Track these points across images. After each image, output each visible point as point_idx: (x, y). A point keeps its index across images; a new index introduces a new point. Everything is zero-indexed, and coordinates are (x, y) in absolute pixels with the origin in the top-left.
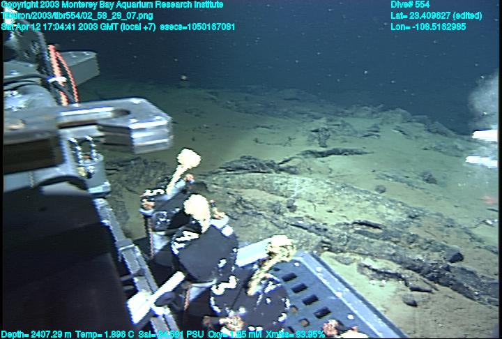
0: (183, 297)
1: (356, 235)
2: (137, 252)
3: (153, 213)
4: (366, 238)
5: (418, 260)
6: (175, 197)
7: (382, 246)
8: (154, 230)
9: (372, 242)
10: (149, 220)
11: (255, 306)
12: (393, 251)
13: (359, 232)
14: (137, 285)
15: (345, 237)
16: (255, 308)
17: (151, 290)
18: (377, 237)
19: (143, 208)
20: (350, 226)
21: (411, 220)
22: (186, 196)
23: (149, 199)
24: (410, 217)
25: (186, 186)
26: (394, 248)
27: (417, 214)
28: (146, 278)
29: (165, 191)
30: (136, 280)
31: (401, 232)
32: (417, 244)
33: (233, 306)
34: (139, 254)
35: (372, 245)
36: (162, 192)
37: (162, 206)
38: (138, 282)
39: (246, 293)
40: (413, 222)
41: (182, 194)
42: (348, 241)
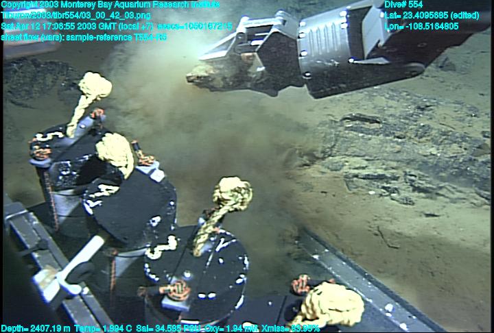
0: (108, 273)
1: (347, 132)
2: (34, 220)
3: (51, 164)
4: (361, 135)
5: (432, 154)
6: (80, 141)
7: (382, 142)
8: (56, 189)
9: (370, 139)
10: (46, 174)
11: (204, 270)
12: (398, 147)
13: (351, 129)
14: (38, 261)
15: (333, 136)
16: (205, 272)
17: (60, 265)
18: (376, 132)
19: (35, 158)
20: (338, 124)
21: (420, 112)
22: (96, 138)
23: (42, 145)
24: (419, 108)
25: (95, 124)
26: (398, 143)
27: (428, 104)
28: (51, 252)
29: (65, 133)
30: (36, 255)
31: (407, 124)
32: (429, 138)
33: (175, 271)
34: (36, 222)
35: (370, 142)
36: (60, 135)
37: (63, 154)
38: (38, 258)
39: (192, 254)
40: (423, 114)
41: (90, 136)
42: (336, 140)
